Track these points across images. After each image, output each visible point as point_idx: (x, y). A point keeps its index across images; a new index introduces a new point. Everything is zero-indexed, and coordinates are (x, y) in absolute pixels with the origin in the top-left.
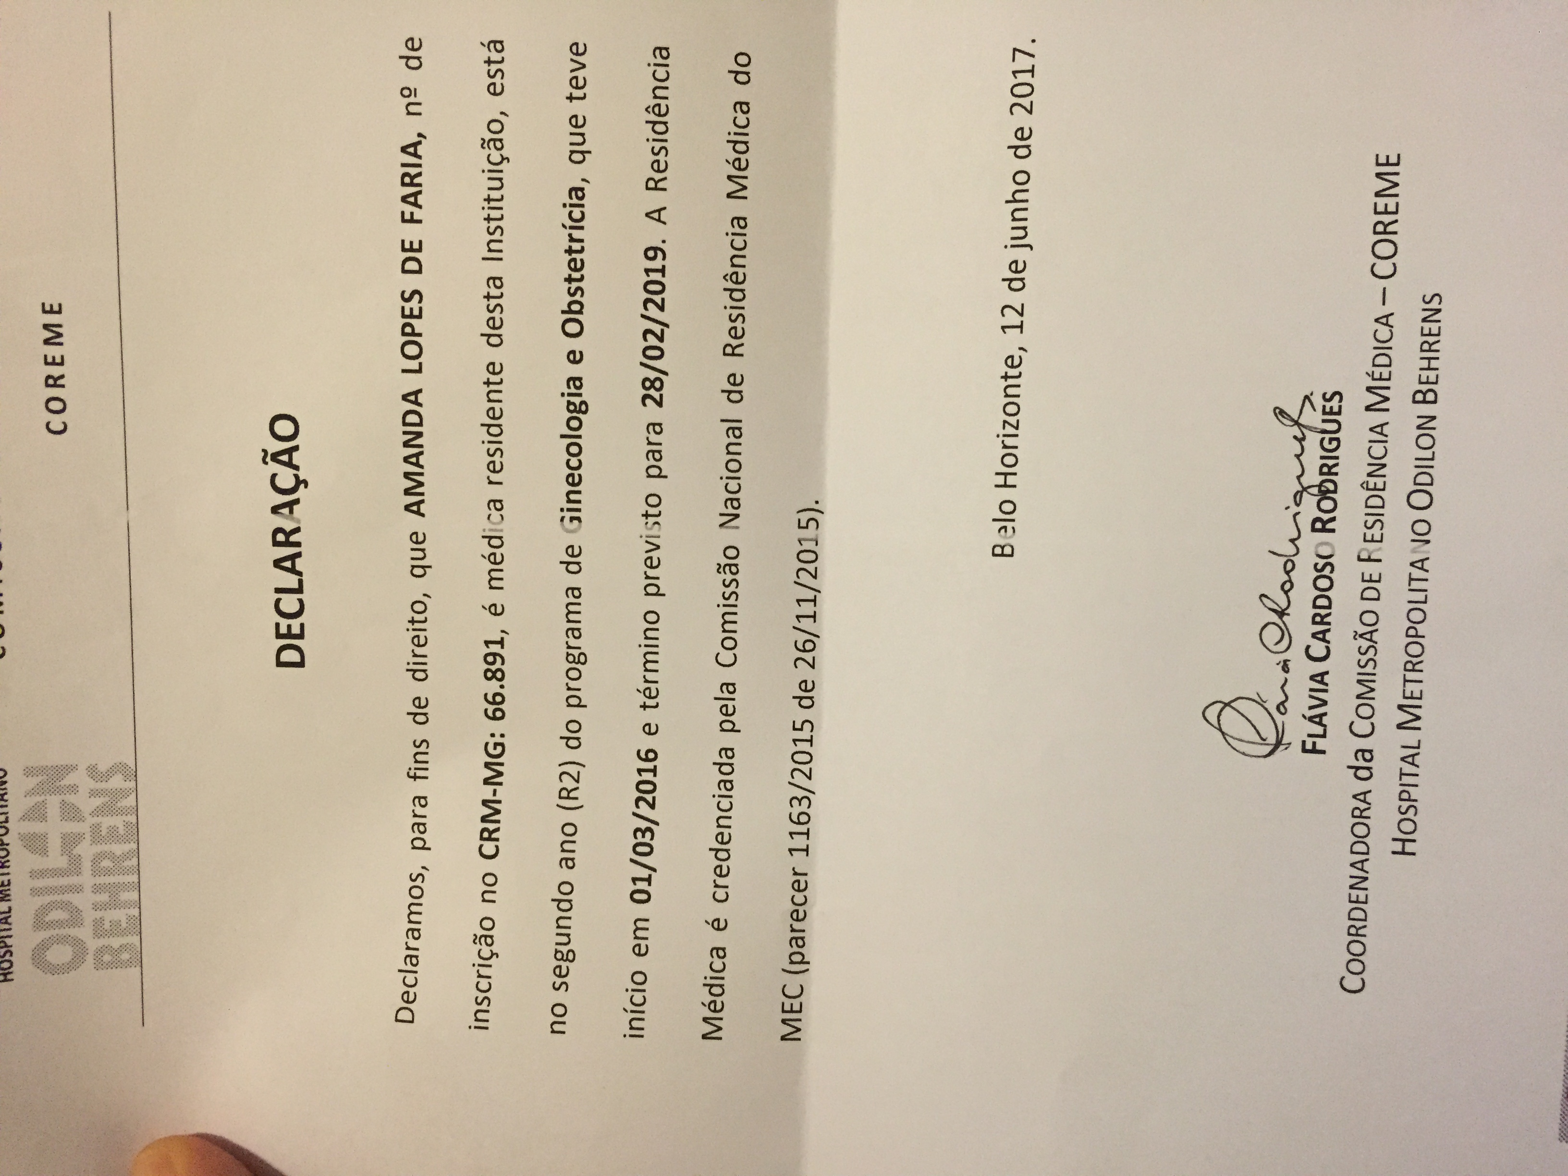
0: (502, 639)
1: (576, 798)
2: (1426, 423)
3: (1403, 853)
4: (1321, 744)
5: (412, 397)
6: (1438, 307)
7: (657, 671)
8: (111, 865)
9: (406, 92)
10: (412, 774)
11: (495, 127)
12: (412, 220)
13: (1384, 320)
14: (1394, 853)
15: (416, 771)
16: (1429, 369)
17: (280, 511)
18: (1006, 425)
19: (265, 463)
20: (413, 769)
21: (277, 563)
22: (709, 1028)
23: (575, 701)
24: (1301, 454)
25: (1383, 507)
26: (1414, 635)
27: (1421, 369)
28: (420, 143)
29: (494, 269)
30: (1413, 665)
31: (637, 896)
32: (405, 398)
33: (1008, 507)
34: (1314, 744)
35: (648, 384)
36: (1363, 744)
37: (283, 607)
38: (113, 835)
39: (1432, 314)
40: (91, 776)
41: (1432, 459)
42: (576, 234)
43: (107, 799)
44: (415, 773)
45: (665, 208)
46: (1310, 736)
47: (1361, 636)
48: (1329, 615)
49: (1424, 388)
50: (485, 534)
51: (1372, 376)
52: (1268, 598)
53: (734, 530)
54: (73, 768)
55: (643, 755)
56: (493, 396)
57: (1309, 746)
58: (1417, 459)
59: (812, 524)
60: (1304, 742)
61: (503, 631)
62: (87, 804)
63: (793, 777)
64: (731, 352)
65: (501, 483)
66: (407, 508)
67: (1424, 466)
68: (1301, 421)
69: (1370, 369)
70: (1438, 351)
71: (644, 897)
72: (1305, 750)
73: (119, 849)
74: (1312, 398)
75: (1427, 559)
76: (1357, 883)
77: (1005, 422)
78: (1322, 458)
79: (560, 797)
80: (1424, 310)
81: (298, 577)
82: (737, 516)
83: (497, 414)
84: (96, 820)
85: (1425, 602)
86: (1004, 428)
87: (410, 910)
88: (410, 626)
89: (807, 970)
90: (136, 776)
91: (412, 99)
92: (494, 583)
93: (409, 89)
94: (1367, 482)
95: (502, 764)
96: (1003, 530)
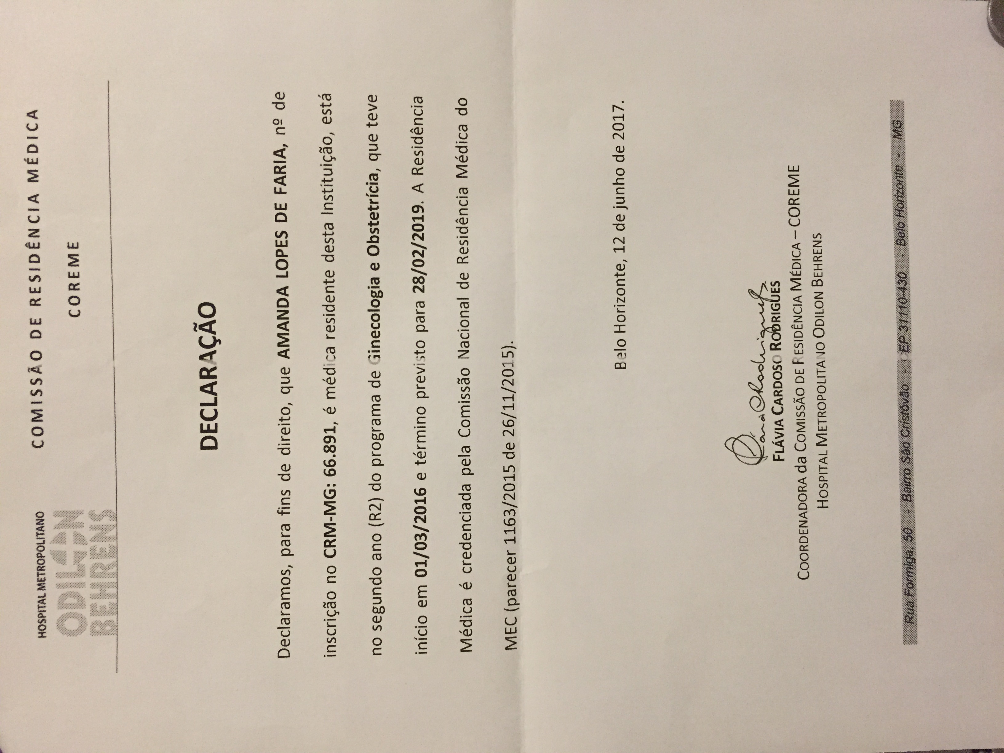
0: (335, 427)
1: (380, 519)
2: (819, 295)
3: (823, 507)
4: (782, 456)
5: (283, 291)
6: (820, 240)
7: (425, 442)
8: (101, 571)
9: (276, 122)
10: (280, 511)
11: (328, 141)
12: (281, 192)
13: (796, 246)
14: (819, 507)
15: (283, 509)
16: (818, 269)
17: (205, 358)
18: (619, 300)
19: (195, 330)
20: (281, 508)
21: (202, 389)
22: (464, 645)
23: (377, 462)
24: (762, 312)
25: (802, 337)
26: (821, 400)
27: (815, 270)
28: (284, 149)
29: (328, 219)
30: (822, 414)
31: (419, 573)
32: (278, 291)
33: (622, 343)
34: (779, 456)
35: (416, 280)
36: (802, 454)
37: (205, 414)
38: (103, 554)
39: (817, 244)
40: (91, 517)
41: (823, 313)
42: (374, 200)
43: (100, 531)
44: (282, 511)
45: (422, 184)
46: (777, 452)
47: (797, 401)
48: (781, 391)
49: (817, 279)
50: (325, 367)
51: (792, 273)
52: (752, 384)
53: (466, 359)
54: (82, 512)
55: (418, 492)
56: (329, 289)
57: (776, 457)
58: (816, 313)
59: (510, 354)
60: (774, 456)
61: (335, 423)
62: (88, 534)
63: (505, 499)
64: (461, 261)
65: (334, 338)
66: (279, 354)
67: (820, 316)
68: (761, 296)
69: (791, 270)
70: (821, 261)
71: (423, 573)
72: (774, 460)
73: (107, 562)
74: (765, 284)
75: (824, 361)
76: (803, 524)
77: (618, 298)
78: (773, 314)
79: (370, 519)
80: (814, 241)
81: (215, 396)
82: (468, 351)
83: (332, 299)
84: (93, 544)
85: (825, 382)
86: (618, 302)
87: (282, 592)
88: (280, 422)
89: (518, 608)
90: (117, 518)
91: (279, 126)
92: (330, 395)
93: (278, 120)
94: (794, 325)
95: (334, 502)
96: (620, 355)
